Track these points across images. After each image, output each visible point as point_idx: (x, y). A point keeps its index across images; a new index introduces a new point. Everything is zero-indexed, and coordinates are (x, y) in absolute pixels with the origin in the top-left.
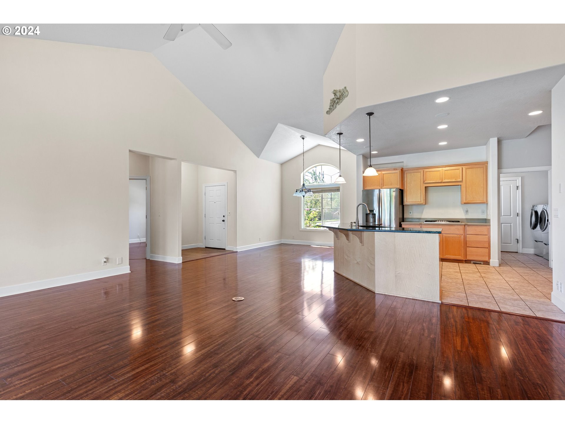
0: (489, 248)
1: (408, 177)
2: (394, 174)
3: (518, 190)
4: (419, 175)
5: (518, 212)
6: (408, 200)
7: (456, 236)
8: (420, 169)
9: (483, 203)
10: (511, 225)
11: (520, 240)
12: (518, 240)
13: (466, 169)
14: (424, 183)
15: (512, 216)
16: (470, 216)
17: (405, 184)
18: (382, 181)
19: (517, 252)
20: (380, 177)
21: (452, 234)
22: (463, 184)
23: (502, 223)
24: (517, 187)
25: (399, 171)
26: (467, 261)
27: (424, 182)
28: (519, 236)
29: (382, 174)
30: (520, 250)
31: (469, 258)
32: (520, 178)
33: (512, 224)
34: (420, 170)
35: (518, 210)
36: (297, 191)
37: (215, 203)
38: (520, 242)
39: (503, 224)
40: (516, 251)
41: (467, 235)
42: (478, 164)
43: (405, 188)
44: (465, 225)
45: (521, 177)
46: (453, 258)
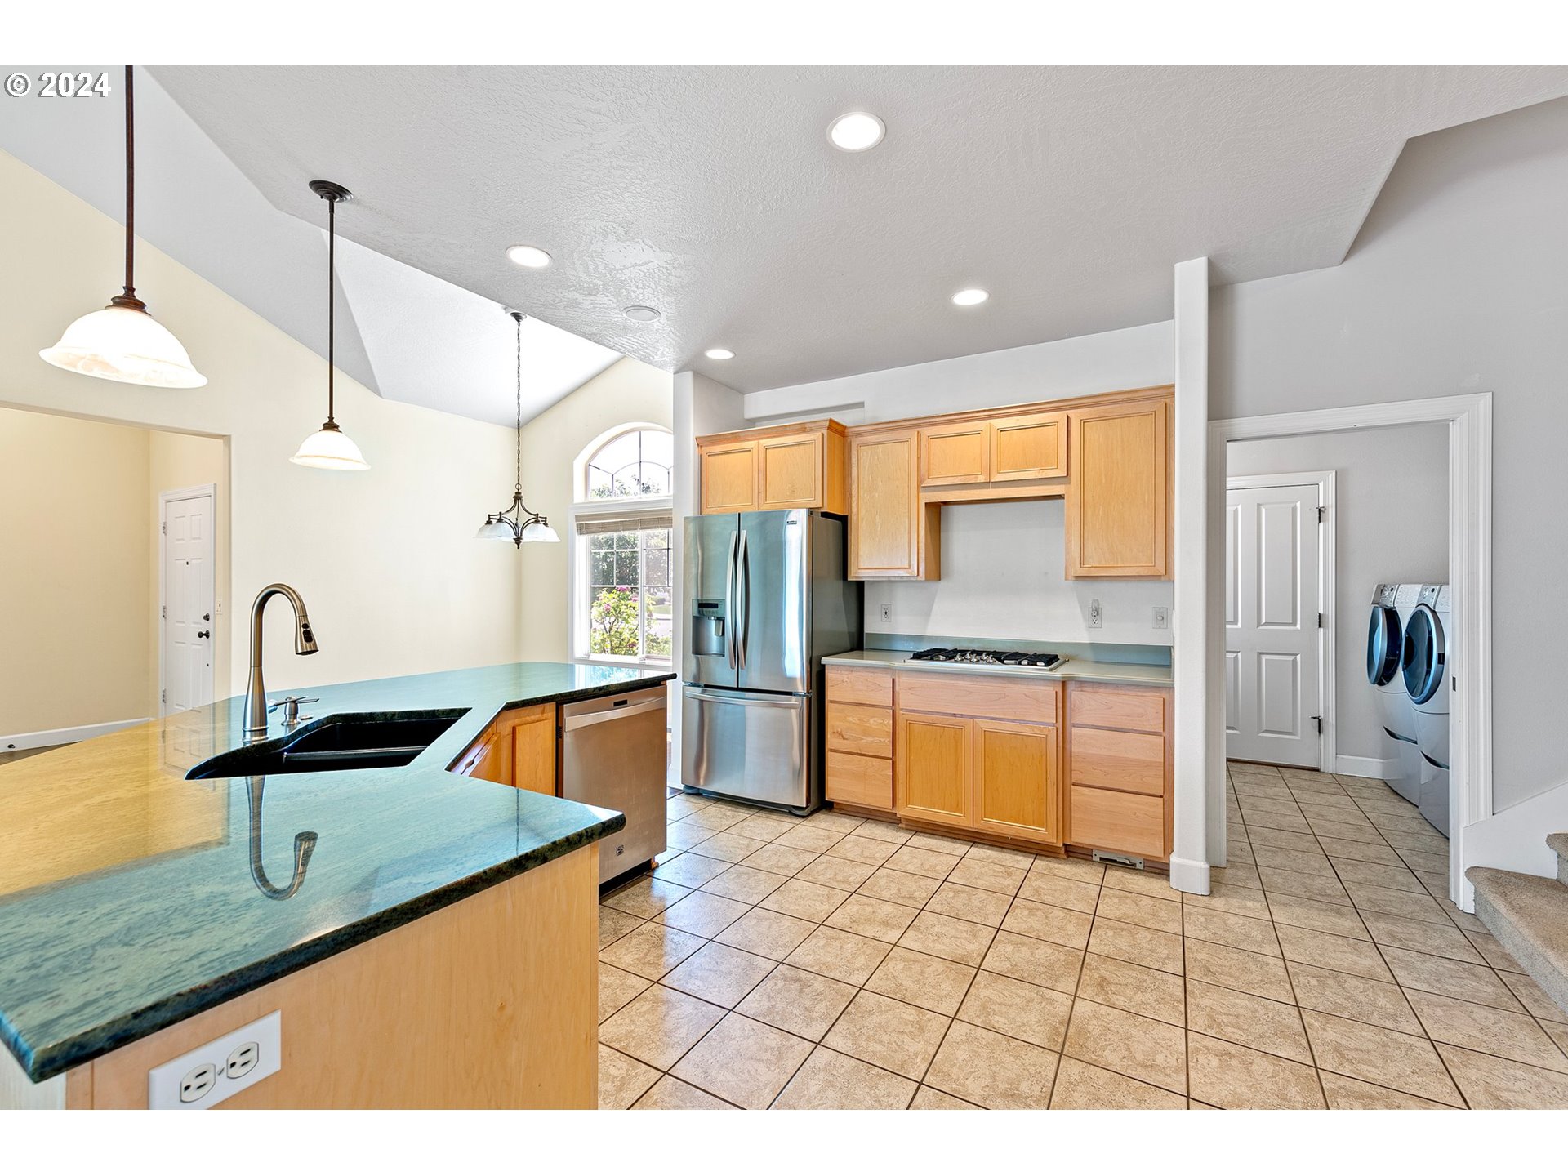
0: (1166, 795)
1: (864, 461)
2: (801, 447)
3: (1322, 524)
4: (903, 452)
5: (1322, 613)
6: (865, 563)
7: (1025, 730)
8: (909, 427)
9: (1156, 578)
10: (1295, 661)
11: (1330, 720)
12: (1320, 720)
13: (1083, 422)
14: (921, 487)
15: (1299, 626)
16: (1112, 633)
17: (854, 492)
18: (761, 475)
19: (1317, 770)
20: (755, 465)
21: (1013, 721)
22: (1071, 491)
23: (1260, 654)
24: (1320, 510)
25: (819, 434)
26: (1074, 853)
27: (920, 483)
28: (1326, 705)
29: (762, 450)
30: (1329, 764)
31: (1079, 838)
32: (1331, 477)
33: (1299, 657)
34: (905, 434)
35: (1325, 603)
36: (489, 522)
37: (188, 563)
38: (1330, 728)
39: (1264, 658)
40: (1314, 765)
41: (1075, 730)
42: (1134, 400)
43: (854, 510)
44: (1064, 683)
45: (1334, 473)
46: (1011, 832)
